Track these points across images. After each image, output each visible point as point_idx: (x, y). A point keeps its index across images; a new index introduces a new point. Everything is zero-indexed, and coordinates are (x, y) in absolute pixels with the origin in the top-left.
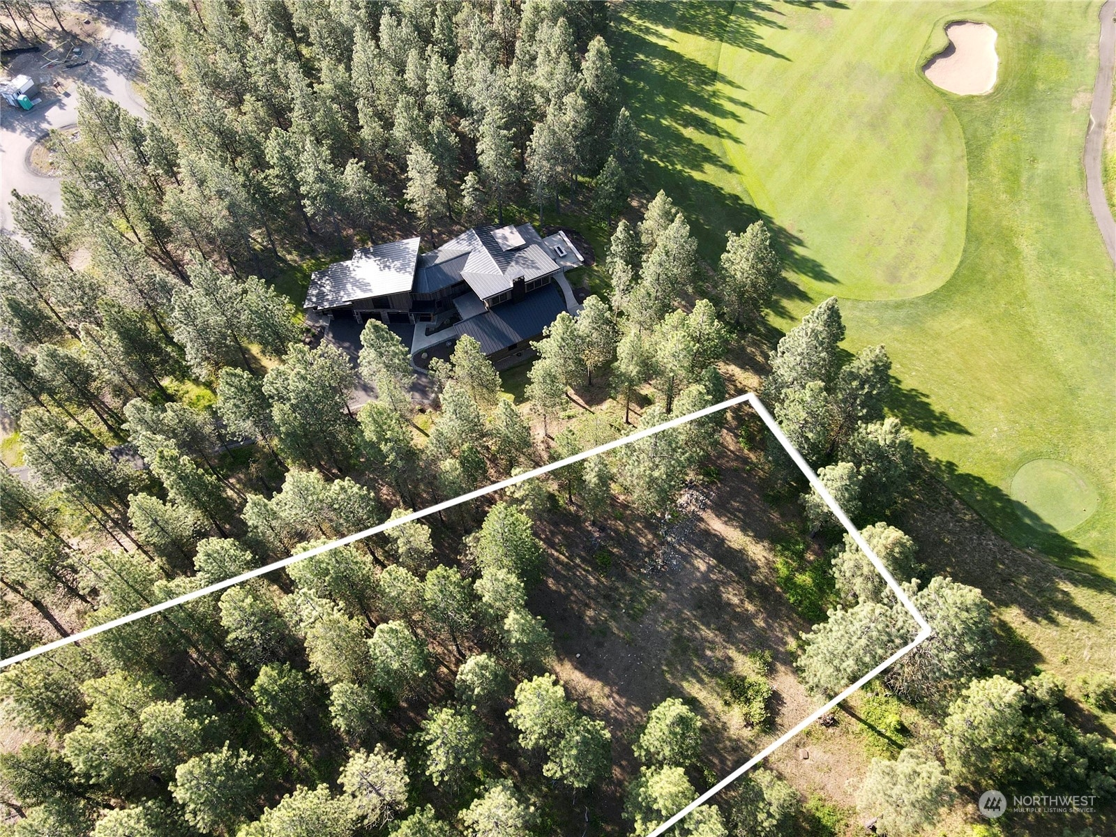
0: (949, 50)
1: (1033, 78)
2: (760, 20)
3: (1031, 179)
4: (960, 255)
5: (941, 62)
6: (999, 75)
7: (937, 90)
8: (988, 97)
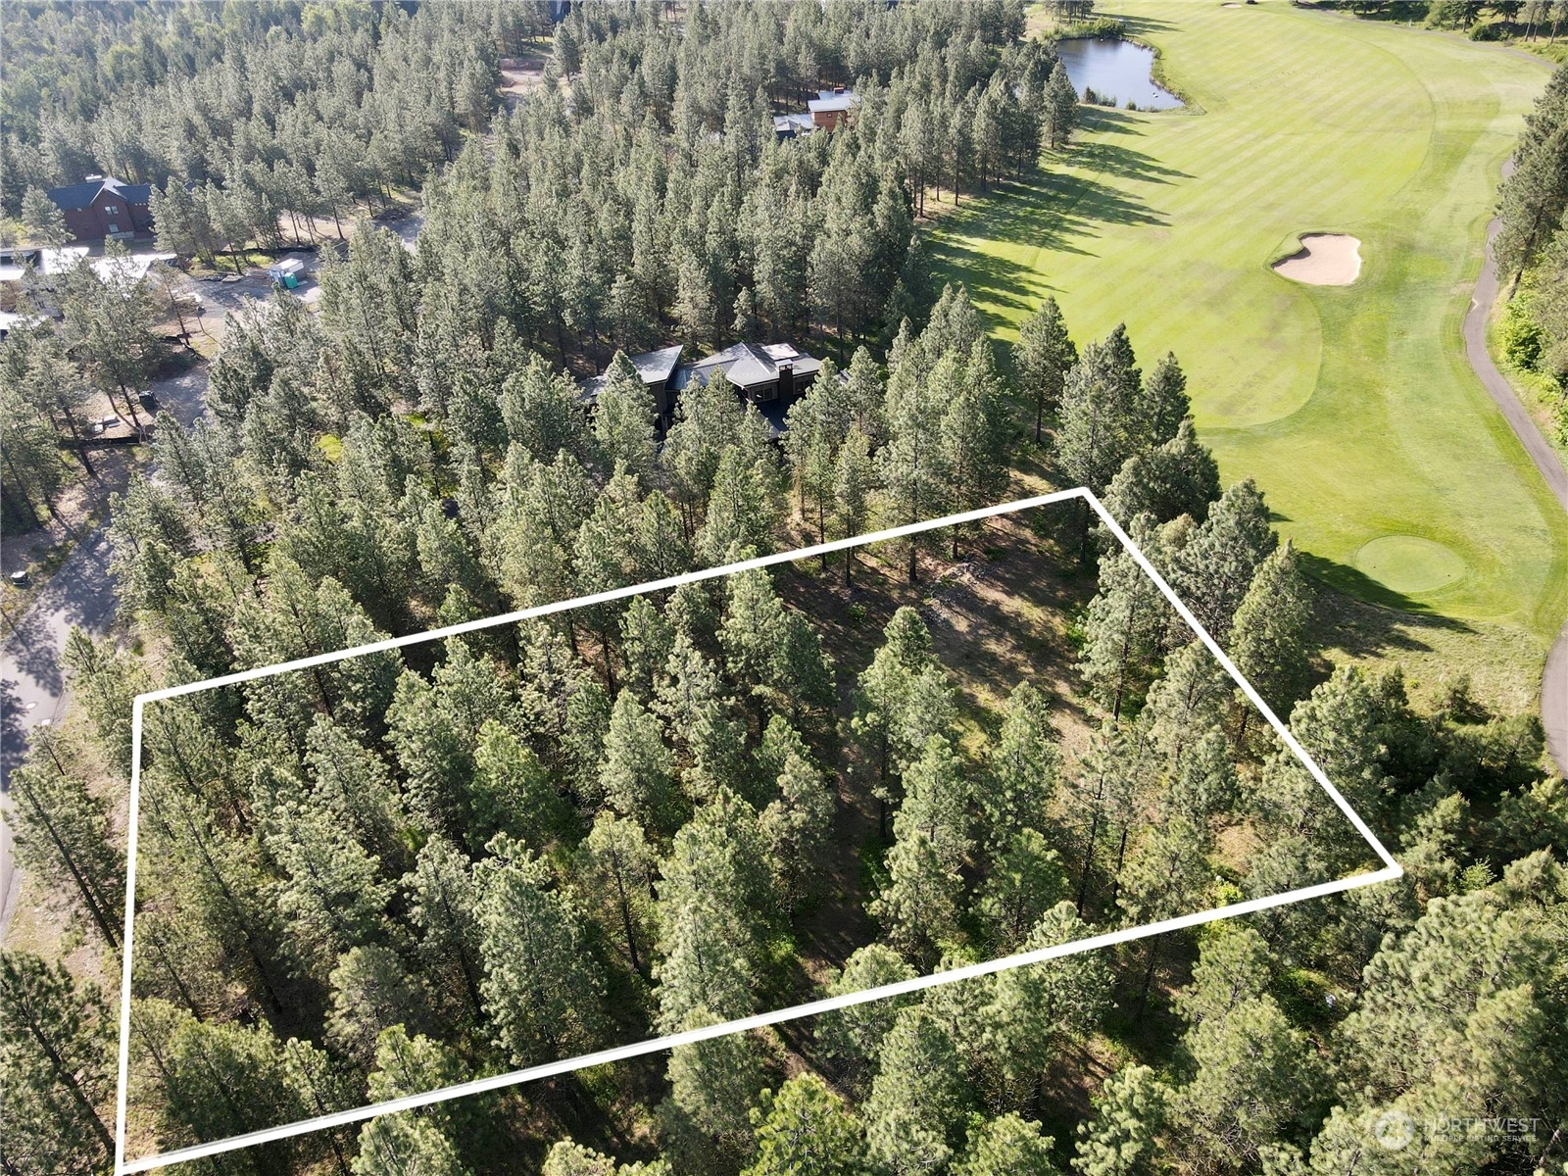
0: (1303, 253)
1: (1403, 274)
2: (1073, 232)
3: (1398, 347)
4: (1309, 395)
5: (1291, 263)
6: (1362, 271)
7: (1287, 280)
8: (1349, 287)
